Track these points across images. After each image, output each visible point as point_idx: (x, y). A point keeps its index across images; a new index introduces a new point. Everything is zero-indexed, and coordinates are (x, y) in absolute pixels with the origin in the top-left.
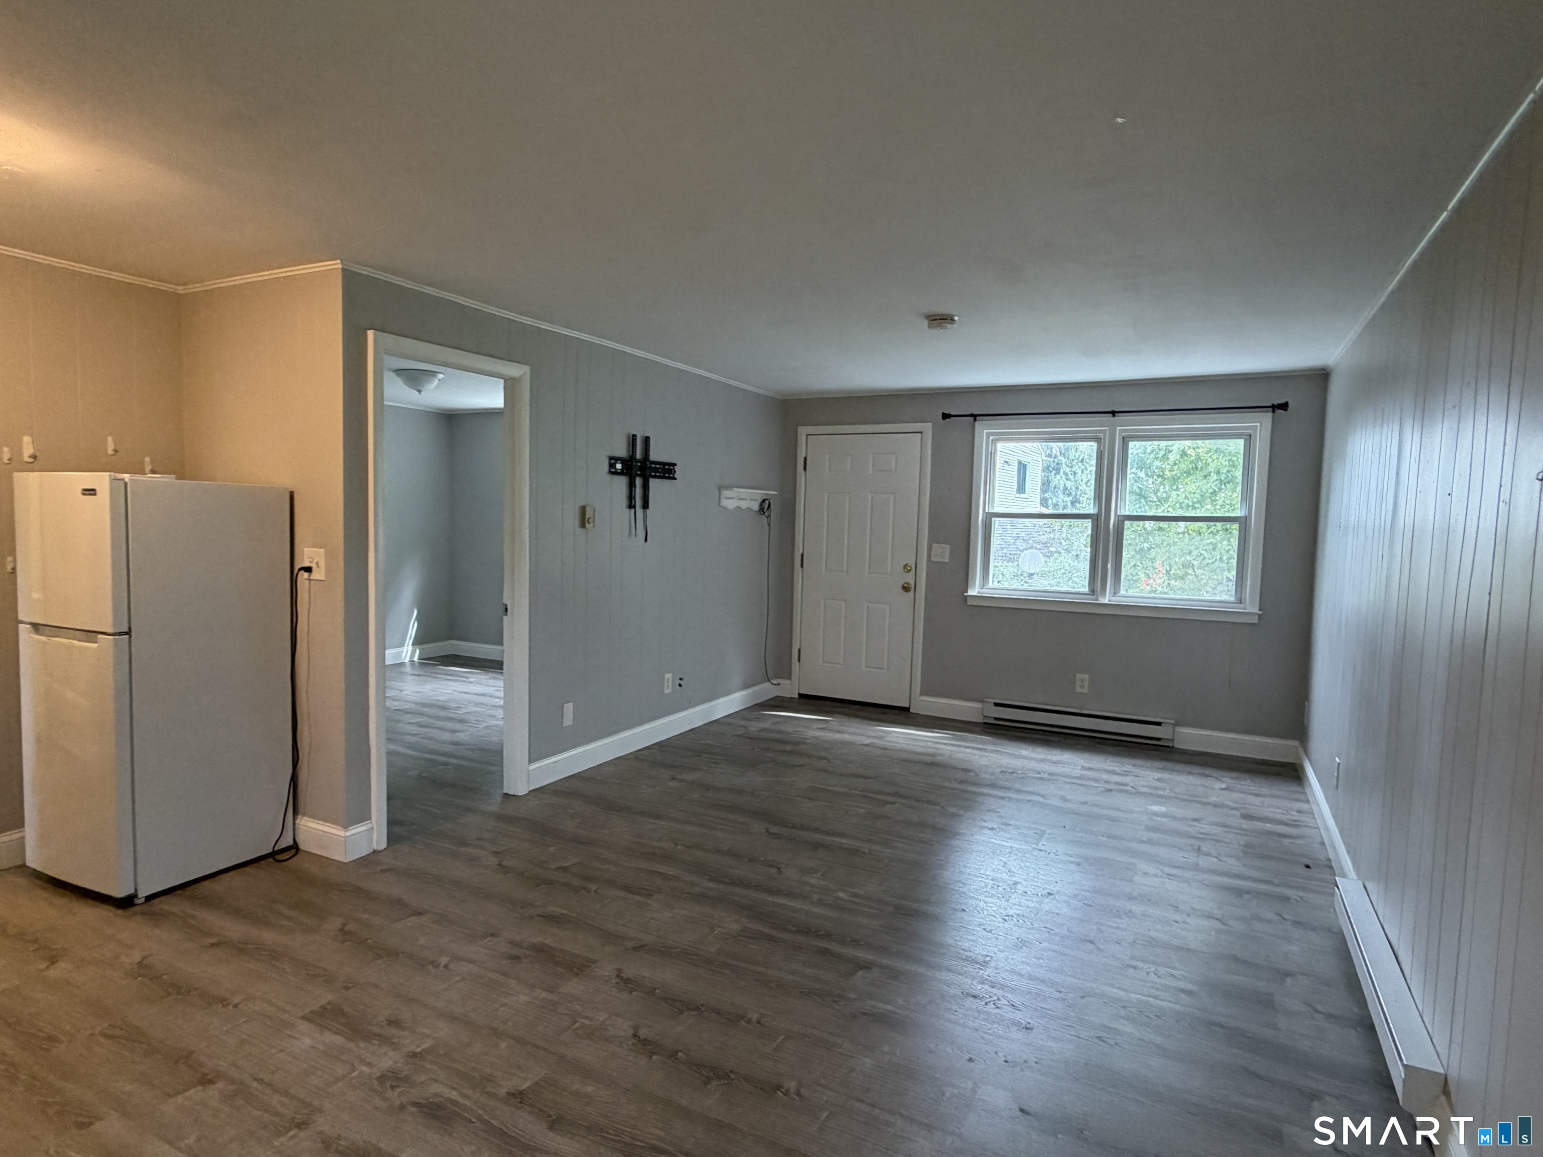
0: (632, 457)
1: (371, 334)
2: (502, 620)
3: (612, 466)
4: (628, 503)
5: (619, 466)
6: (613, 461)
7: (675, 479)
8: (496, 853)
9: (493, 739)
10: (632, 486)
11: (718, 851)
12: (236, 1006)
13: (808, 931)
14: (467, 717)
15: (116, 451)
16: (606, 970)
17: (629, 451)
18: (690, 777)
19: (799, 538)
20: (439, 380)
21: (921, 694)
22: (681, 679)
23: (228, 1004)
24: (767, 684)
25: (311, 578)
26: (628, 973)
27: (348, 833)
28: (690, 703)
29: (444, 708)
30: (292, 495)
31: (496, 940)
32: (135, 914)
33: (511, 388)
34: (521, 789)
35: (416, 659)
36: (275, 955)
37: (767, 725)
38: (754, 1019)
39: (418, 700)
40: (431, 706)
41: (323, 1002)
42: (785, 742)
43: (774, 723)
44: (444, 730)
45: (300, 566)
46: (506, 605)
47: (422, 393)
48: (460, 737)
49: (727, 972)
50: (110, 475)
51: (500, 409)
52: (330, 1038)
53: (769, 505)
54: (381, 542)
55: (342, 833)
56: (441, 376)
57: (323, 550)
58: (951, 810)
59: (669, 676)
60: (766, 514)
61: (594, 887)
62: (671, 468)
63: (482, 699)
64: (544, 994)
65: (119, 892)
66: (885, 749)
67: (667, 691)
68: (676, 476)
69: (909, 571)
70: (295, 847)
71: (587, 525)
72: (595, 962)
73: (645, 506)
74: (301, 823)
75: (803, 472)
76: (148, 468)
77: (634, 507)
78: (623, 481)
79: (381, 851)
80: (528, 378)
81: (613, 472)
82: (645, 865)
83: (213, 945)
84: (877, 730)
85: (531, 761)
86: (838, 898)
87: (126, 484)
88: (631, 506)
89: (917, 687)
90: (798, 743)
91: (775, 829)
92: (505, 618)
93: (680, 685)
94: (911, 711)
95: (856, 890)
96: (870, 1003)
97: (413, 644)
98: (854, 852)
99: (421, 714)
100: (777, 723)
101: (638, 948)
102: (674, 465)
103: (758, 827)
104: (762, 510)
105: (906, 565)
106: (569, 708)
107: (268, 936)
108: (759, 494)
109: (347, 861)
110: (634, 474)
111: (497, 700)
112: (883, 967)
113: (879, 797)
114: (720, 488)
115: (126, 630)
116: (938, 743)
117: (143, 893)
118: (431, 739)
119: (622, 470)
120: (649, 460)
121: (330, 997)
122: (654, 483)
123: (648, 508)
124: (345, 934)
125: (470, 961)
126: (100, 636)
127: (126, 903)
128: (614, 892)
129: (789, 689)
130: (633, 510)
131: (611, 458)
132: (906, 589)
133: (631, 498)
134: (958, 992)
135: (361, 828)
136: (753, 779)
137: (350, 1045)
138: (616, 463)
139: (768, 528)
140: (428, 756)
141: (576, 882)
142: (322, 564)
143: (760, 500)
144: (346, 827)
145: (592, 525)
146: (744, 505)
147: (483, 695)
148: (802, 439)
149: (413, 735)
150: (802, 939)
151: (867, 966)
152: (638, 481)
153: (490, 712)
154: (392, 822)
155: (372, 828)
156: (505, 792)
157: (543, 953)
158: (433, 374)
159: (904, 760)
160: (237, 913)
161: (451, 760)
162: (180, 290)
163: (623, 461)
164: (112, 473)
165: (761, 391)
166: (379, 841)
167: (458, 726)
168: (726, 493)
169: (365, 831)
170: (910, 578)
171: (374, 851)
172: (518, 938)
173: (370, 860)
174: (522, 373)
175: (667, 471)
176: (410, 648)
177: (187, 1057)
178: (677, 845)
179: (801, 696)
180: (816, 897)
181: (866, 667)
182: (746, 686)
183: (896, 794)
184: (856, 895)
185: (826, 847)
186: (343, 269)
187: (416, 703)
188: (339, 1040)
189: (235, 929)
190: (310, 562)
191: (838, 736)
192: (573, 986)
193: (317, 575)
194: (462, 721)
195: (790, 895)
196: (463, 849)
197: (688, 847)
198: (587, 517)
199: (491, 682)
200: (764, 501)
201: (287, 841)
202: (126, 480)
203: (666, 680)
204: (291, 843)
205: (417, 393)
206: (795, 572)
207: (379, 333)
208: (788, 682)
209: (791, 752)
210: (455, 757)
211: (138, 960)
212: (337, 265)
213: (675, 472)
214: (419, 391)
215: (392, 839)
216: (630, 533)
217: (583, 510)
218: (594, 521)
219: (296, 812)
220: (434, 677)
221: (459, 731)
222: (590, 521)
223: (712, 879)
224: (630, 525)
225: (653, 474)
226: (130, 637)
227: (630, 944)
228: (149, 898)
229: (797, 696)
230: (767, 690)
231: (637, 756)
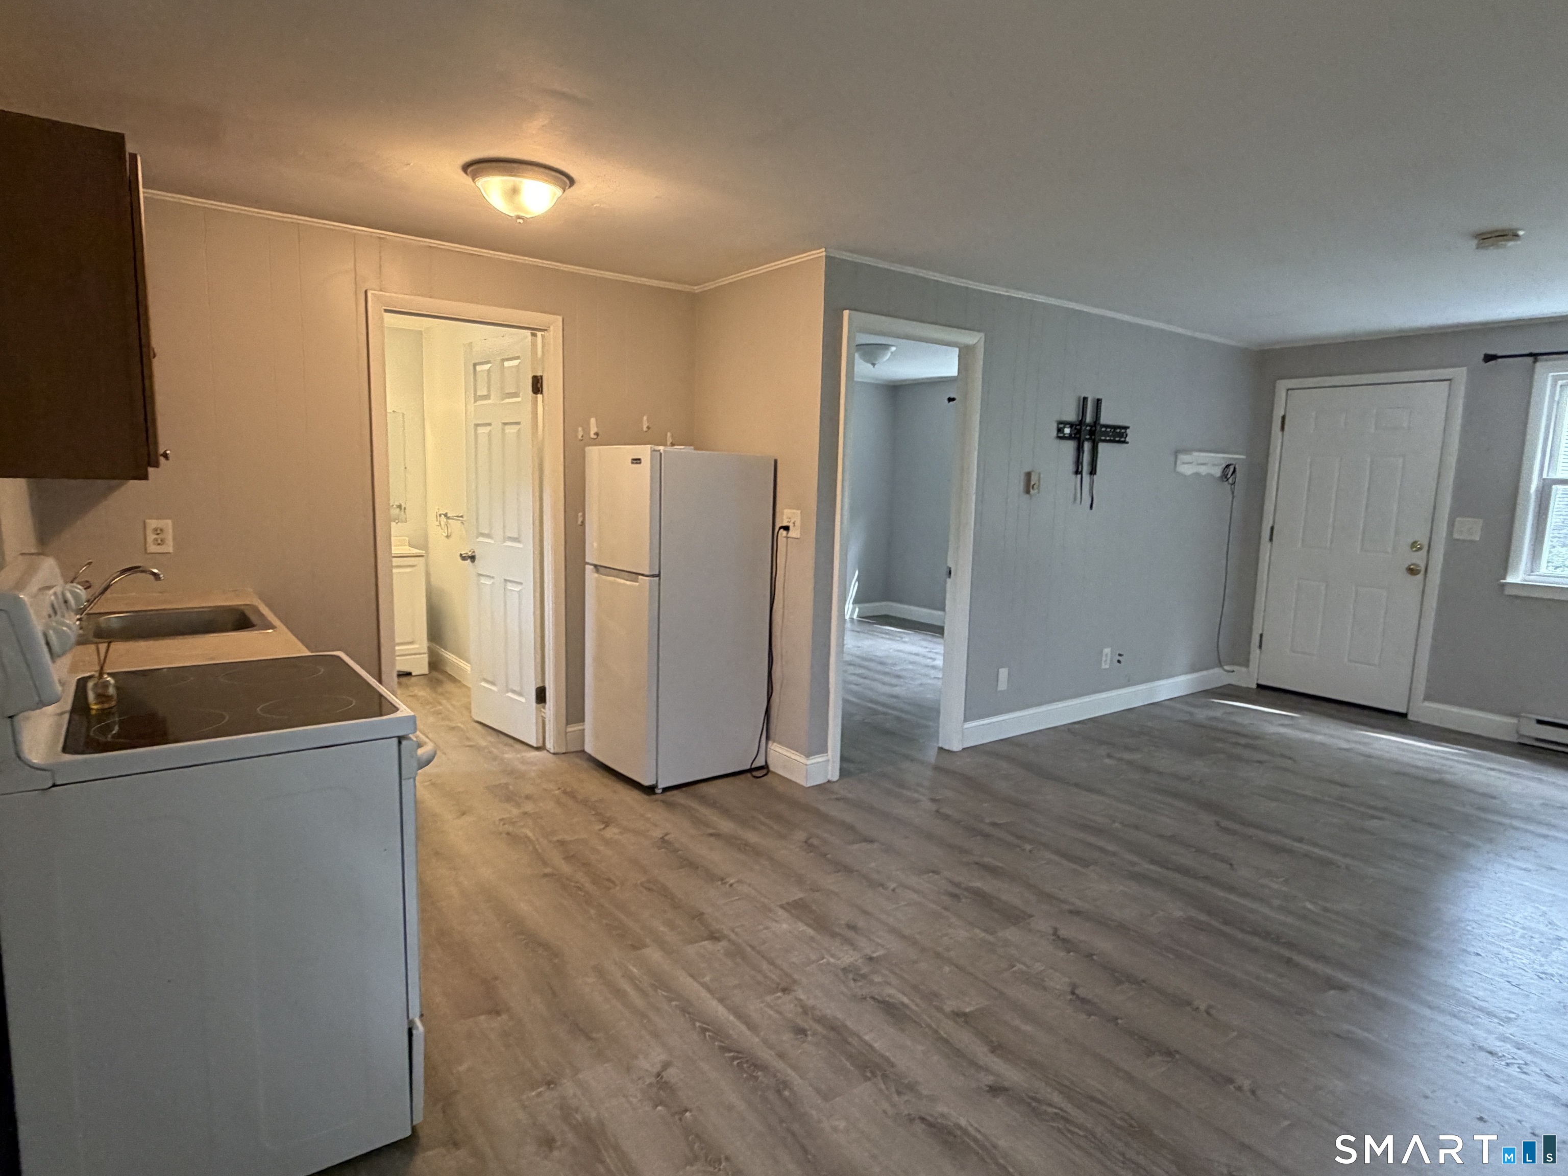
0: (1081, 422)
1: (846, 313)
2: (945, 582)
3: (1060, 430)
4: (1075, 470)
5: (1067, 431)
6: (1061, 426)
7: (1127, 443)
8: (933, 800)
9: (928, 696)
10: (1079, 450)
11: (1161, 836)
12: (731, 885)
13: (1266, 935)
14: (903, 673)
15: (648, 428)
16: (1043, 925)
17: (1078, 415)
18: (1127, 756)
19: (1269, 507)
20: (892, 353)
21: (1427, 698)
22: (1120, 655)
23: (725, 883)
24: (1217, 671)
25: (789, 535)
26: (1063, 933)
27: (809, 762)
28: (1129, 681)
29: (882, 663)
30: (776, 462)
31: (936, 877)
32: (656, 801)
33: (965, 355)
34: (956, 746)
35: (855, 617)
36: (756, 852)
37: (1218, 713)
38: (1203, 1007)
39: (858, 653)
40: (871, 660)
41: (796, 898)
42: (1238, 734)
43: (1226, 713)
44: (884, 684)
45: (781, 525)
46: (950, 568)
47: (876, 366)
48: (896, 691)
49: (1171, 956)
50: (651, 448)
51: (954, 377)
52: (802, 927)
53: (1234, 471)
54: (846, 506)
55: (802, 759)
56: (893, 349)
57: (799, 512)
58: (1466, 838)
59: (1107, 651)
60: (1230, 480)
61: (1028, 847)
62: (1123, 431)
63: (917, 659)
64: (983, 935)
65: (647, 782)
66: (1370, 756)
67: (1105, 666)
68: (1127, 439)
69: (1420, 549)
70: (765, 767)
71: (1032, 491)
72: (1031, 916)
73: (1093, 472)
74: (772, 748)
75: (1280, 433)
76: (669, 441)
77: (1081, 473)
78: (1070, 446)
79: (834, 782)
80: (982, 343)
81: (1061, 437)
82: (1081, 835)
83: (711, 835)
84: (1357, 735)
85: (966, 720)
86: (1305, 908)
87: (661, 454)
88: (1078, 472)
89: (1420, 688)
90: (1256, 738)
91: (1225, 823)
92: (949, 580)
93: (1119, 661)
94: (1410, 717)
95: (1328, 905)
96: (1346, 1027)
97: (853, 604)
98: (1327, 863)
99: (861, 666)
100: (1229, 713)
101: (1076, 913)
102: (1126, 428)
103: (1207, 819)
104: (1224, 476)
105: (1415, 542)
106: (1003, 673)
107: (752, 837)
108: (1222, 458)
109: (809, 785)
110: (1082, 438)
111: (929, 660)
112: (1362, 992)
113: (1362, 809)
114: (1177, 453)
115: (657, 573)
116: (1448, 759)
117: (662, 785)
118: (871, 689)
119: (1070, 434)
120: (1099, 423)
121: (801, 895)
122: (1102, 447)
123: (1095, 473)
124: (808, 845)
125: (916, 891)
126: (640, 577)
127: (650, 790)
128: (1048, 855)
129: (1247, 678)
130: (1079, 476)
131: (1060, 423)
132: (1412, 571)
133: (1078, 462)
134: (1467, 1042)
135: (819, 759)
136: (1199, 767)
137: (818, 937)
138: (1064, 427)
139: (1231, 496)
140: (869, 705)
141: (1010, 838)
142: (798, 523)
143: (1224, 466)
144: (808, 756)
145: (1036, 491)
146: (1203, 470)
147: (917, 654)
148: (1281, 393)
149: (857, 685)
150: (1256, 941)
151: (1343, 988)
152: (1087, 446)
153: (923, 671)
154: (843, 759)
155: (828, 761)
156: (940, 745)
157: (982, 898)
158: (886, 347)
159: (1398, 773)
160: (726, 812)
161: (890, 711)
162: (697, 289)
163: (1071, 425)
164: (652, 446)
165: (1232, 343)
166: (833, 773)
167: (894, 681)
168: (1183, 458)
169: (823, 761)
170: (1418, 559)
171: (829, 781)
172: (957, 879)
173: (823, 788)
174: (975, 341)
175: (1118, 434)
176: (851, 606)
177: (699, 916)
178: (1114, 821)
179: (1259, 686)
180: (1276, 902)
181: (1350, 661)
182: (1193, 669)
183: (1385, 810)
184: (1326, 910)
185: (1290, 852)
186: (827, 257)
187: (858, 657)
188: (811, 932)
189: (726, 826)
190: (788, 522)
191: (1307, 736)
192: (1011, 933)
193: (793, 533)
194: (898, 677)
195: (1245, 895)
196: (905, 792)
197: (1126, 826)
198: (1032, 483)
199: (924, 643)
200: (1228, 466)
201: (760, 762)
202: (661, 451)
203: (1104, 654)
204: (763, 763)
205: (872, 366)
206: (1262, 547)
207: (853, 312)
208: (1244, 669)
209: (1246, 746)
210: (894, 708)
211: (661, 836)
212: (822, 253)
213: (1127, 435)
214: (874, 365)
215: (843, 773)
216: (1075, 499)
217: (1028, 475)
218: (1039, 486)
219: (768, 738)
220: (873, 635)
221: (896, 686)
222: (1035, 486)
223: (1152, 862)
224: (1076, 489)
225: (1103, 438)
226: (660, 579)
227: (1067, 907)
228: (665, 790)
229: (1254, 686)
230: (1218, 677)
231: (1071, 729)
